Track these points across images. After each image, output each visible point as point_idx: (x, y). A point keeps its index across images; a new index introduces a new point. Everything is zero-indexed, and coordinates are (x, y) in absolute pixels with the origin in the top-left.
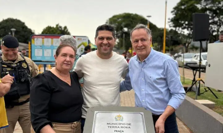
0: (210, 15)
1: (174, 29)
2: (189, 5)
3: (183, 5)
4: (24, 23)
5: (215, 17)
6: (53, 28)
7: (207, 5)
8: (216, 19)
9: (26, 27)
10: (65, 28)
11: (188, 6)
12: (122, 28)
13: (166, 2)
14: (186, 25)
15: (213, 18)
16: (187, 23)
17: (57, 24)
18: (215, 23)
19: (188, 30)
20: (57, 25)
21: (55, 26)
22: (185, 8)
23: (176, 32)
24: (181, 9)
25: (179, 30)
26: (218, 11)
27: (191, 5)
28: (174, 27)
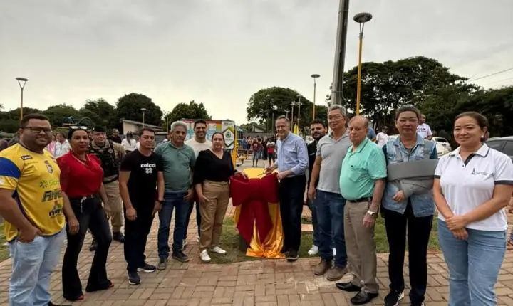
0: (378, 91)
2: (350, 80)
4: (150, 100)
5: (383, 94)
6: (187, 105)
9: (153, 105)
10: (201, 105)
11: (349, 82)
12: (271, 106)
13: (315, 85)
15: (381, 95)
17: (191, 101)
18: (383, 101)
20: (191, 103)
21: (189, 104)
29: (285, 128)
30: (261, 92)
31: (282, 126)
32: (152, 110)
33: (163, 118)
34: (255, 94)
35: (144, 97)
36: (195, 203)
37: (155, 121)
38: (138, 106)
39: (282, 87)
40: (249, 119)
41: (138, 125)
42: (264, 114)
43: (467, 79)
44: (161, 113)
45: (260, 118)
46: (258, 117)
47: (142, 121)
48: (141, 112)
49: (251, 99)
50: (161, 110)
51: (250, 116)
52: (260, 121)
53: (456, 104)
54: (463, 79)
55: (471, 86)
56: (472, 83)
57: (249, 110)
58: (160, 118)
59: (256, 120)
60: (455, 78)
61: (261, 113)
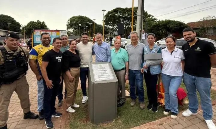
0: (122, 19)
1: (105, 26)
3: (110, 14)
6: (35, 22)
7: (120, 15)
8: (125, 22)
9: (15, 21)
10: (44, 22)
12: (78, 24)
14: (111, 24)
15: (123, 21)
16: (111, 23)
17: (38, 20)
19: (112, 26)
21: (36, 22)
22: (110, 15)
23: (106, 27)
24: (109, 16)
25: (108, 26)
26: (125, 18)
27: (113, 14)
28: (105, 24)
29: (101, 39)
30: (73, 17)
31: (100, 38)
32: (14, 24)
33: (21, 28)
34: (71, 18)
35: (10, 17)
36: (87, 76)
37: (16, 30)
38: (6, 21)
39: (83, 16)
40: (68, 30)
41: (6, 32)
42: (75, 28)
43: (154, 16)
44: (20, 26)
45: (73, 29)
46: (72, 29)
47: (8, 30)
48: (7, 25)
49: (69, 20)
50: (20, 24)
51: (68, 28)
52: (73, 31)
53: (151, 25)
54: (152, 16)
55: (155, 19)
56: (155, 18)
57: (67, 26)
58: (19, 29)
59: (71, 30)
60: (150, 16)
61: (73, 27)
